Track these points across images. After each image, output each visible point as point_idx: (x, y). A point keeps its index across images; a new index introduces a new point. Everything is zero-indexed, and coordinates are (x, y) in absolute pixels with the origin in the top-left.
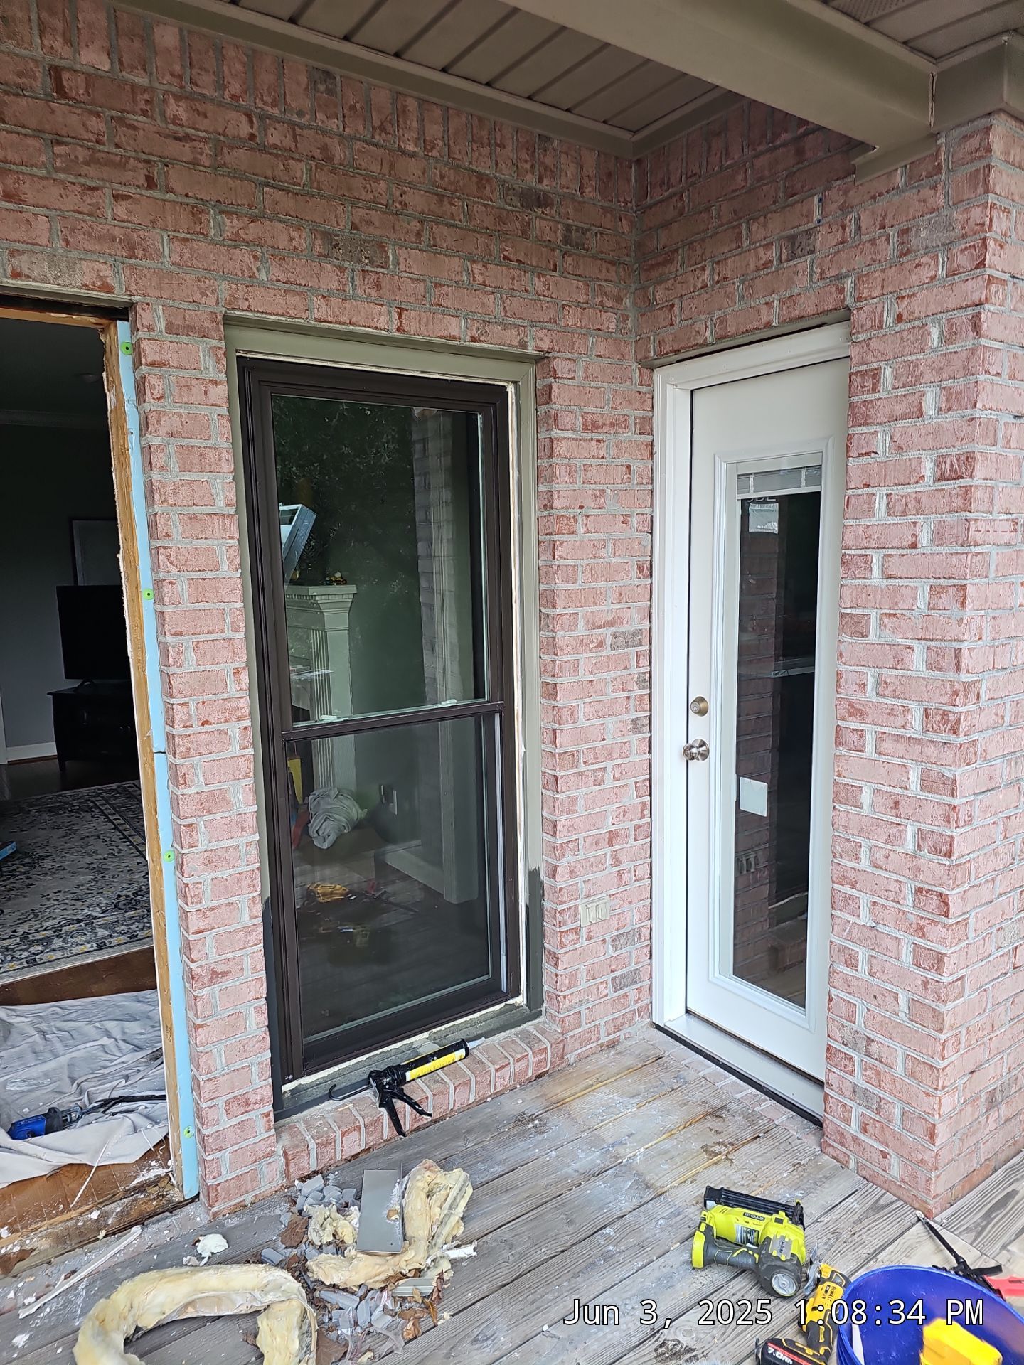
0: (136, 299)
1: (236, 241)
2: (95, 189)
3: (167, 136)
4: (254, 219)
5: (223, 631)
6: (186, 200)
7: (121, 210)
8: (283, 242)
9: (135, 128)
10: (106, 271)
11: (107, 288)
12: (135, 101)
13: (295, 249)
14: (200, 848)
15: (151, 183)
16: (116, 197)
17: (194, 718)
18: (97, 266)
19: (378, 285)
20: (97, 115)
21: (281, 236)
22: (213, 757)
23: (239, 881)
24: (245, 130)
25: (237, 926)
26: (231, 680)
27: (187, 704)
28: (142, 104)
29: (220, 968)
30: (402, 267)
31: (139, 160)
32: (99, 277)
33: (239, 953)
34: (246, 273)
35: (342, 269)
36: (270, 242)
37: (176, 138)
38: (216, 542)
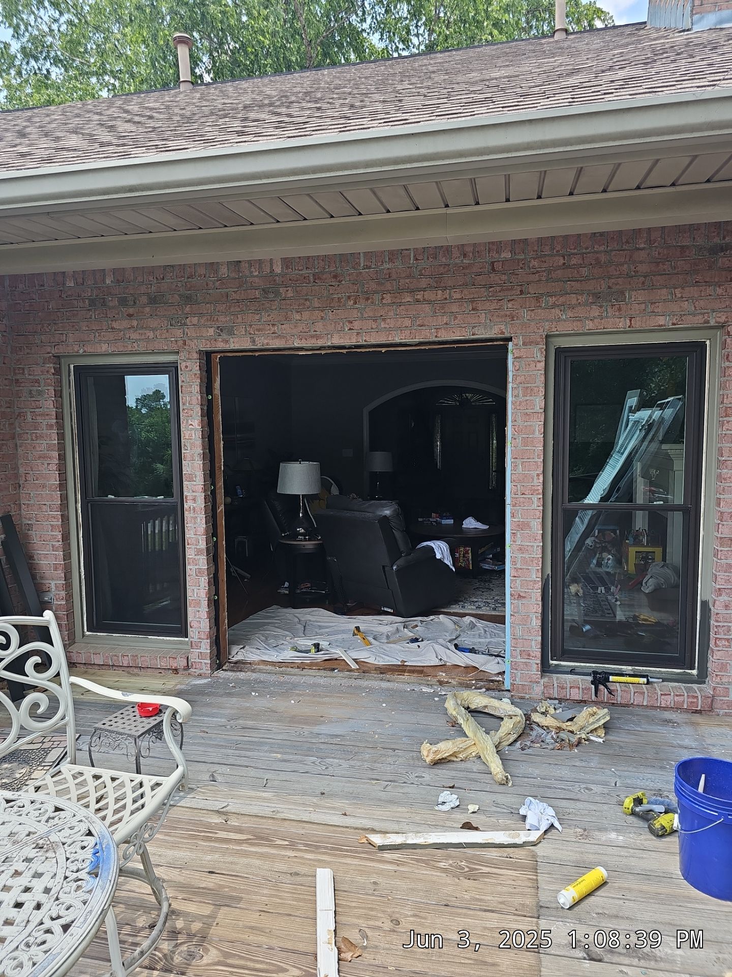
0: (512, 335)
1: (554, 306)
2: (502, 300)
3: (530, 274)
4: (562, 295)
5: (534, 458)
6: (535, 295)
7: (510, 305)
8: (574, 302)
9: (518, 274)
10: (503, 327)
11: (503, 333)
12: (519, 265)
13: (580, 303)
14: (517, 543)
15: (522, 292)
16: (508, 301)
17: (519, 492)
18: (500, 326)
19: (620, 309)
20: (505, 274)
21: (573, 299)
22: (525, 508)
23: (532, 561)
24: (562, 261)
25: (530, 579)
26: (536, 477)
27: (516, 486)
28: (521, 265)
29: (522, 594)
30: (633, 299)
31: (518, 285)
32: (500, 330)
33: (530, 591)
34: (557, 317)
35: (601, 307)
36: (568, 303)
37: (533, 274)
38: (534, 423)
